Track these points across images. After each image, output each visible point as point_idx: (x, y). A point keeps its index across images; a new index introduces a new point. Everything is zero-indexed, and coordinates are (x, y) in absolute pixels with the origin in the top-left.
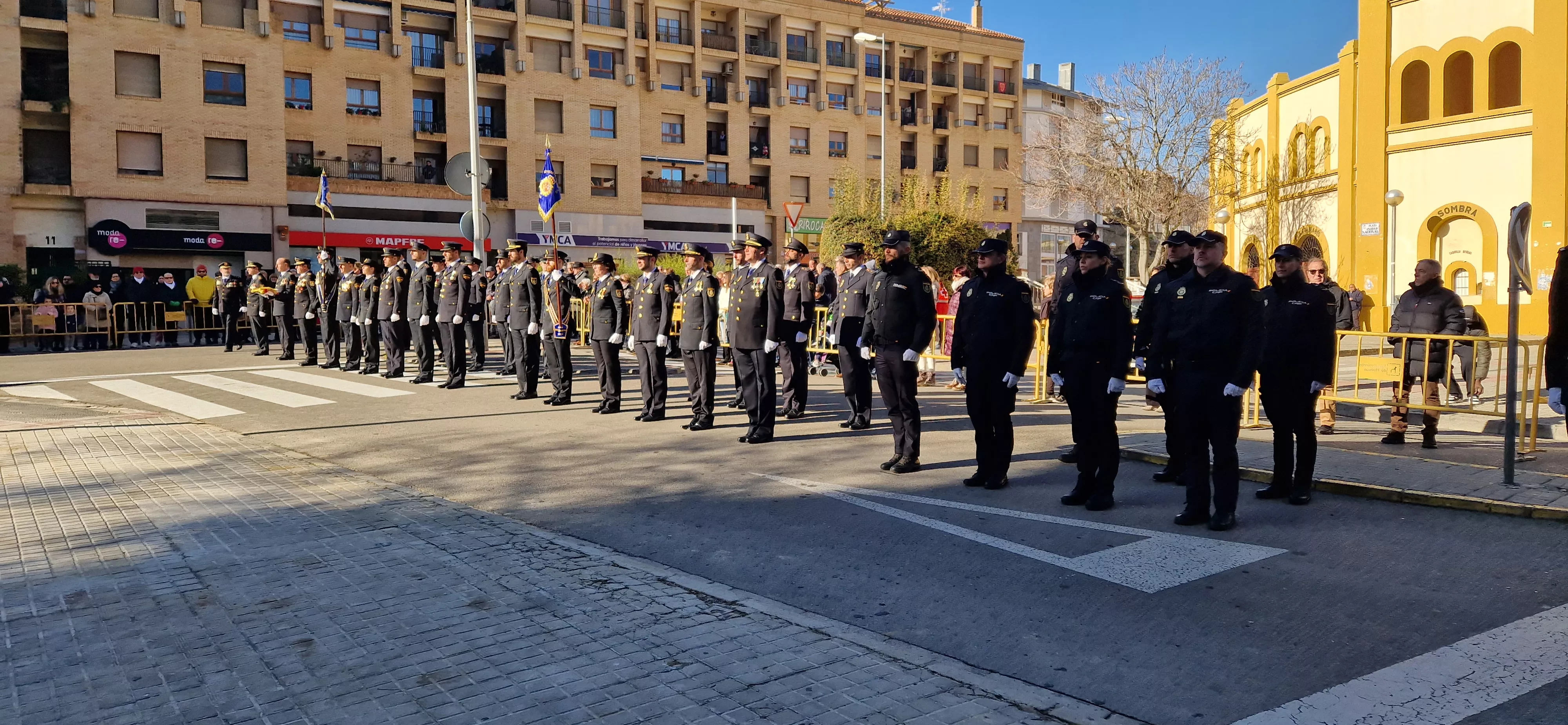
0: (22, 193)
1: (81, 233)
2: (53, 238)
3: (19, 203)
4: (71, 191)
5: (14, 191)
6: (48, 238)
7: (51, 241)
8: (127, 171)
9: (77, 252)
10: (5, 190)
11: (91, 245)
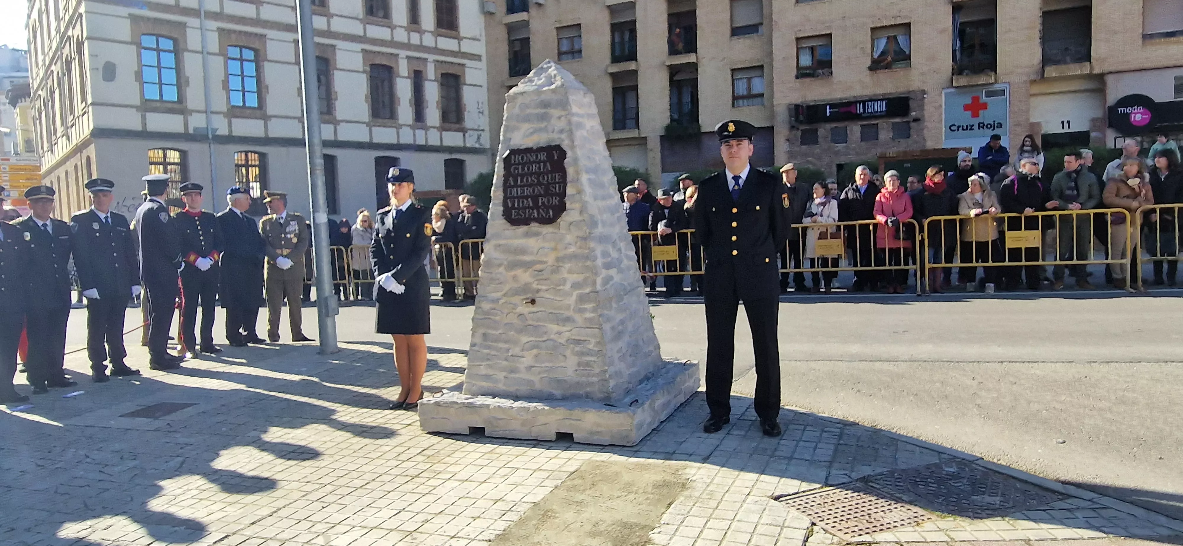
0: (1041, 78)
1: (1099, 113)
2: (1068, 122)
3: (1035, 89)
4: (1092, 68)
5: (1032, 77)
6: (1063, 122)
7: (1066, 125)
8: (1151, 36)
9: (1093, 135)
10: (1025, 78)
11: (1110, 126)
